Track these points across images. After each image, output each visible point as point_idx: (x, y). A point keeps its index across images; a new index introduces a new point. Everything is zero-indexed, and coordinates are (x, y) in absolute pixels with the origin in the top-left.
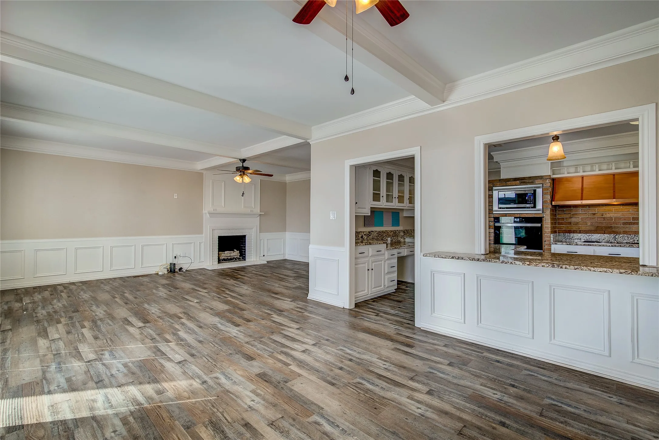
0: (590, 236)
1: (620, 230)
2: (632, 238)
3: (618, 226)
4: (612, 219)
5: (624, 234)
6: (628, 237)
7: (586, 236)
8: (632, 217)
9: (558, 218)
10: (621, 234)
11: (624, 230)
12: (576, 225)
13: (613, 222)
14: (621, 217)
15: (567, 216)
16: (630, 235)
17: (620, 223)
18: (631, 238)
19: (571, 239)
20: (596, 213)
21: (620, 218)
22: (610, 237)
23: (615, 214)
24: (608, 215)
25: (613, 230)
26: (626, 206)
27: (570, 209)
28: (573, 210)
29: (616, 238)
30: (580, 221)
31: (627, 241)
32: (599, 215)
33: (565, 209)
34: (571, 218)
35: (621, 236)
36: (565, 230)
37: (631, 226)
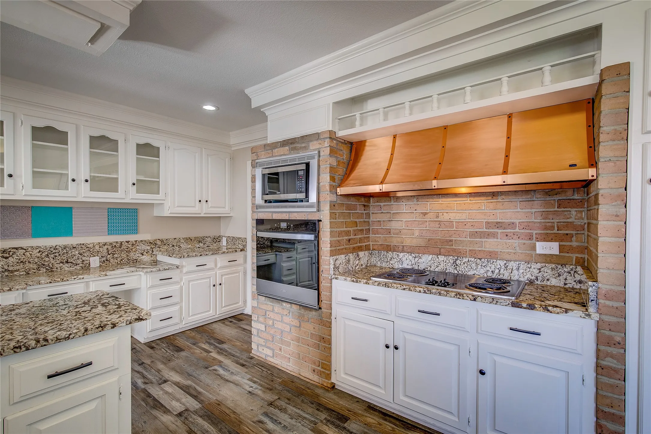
0: (417, 259)
1: (464, 248)
2: (484, 266)
3: (461, 239)
4: (453, 224)
5: (471, 257)
6: (476, 263)
7: (410, 257)
8: (486, 221)
9: (372, 221)
10: (466, 257)
11: (471, 248)
12: (397, 234)
13: (455, 230)
14: (467, 220)
15: (385, 217)
16: (480, 259)
17: (465, 233)
18: (481, 266)
19: (388, 263)
20: (428, 213)
21: (465, 223)
22: (447, 261)
23: (458, 214)
24: (445, 217)
25: (454, 247)
26: (476, 198)
27: (388, 204)
28: (393, 206)
29: (457, 265)
30: (404, 227)
31: (475, 272)
32: (431, 216)
33: (382, 204)
34: (390, 221)
35: (465, 260)
36: (382, 245)
37: (483, 240)
